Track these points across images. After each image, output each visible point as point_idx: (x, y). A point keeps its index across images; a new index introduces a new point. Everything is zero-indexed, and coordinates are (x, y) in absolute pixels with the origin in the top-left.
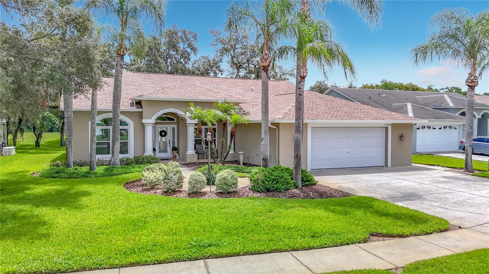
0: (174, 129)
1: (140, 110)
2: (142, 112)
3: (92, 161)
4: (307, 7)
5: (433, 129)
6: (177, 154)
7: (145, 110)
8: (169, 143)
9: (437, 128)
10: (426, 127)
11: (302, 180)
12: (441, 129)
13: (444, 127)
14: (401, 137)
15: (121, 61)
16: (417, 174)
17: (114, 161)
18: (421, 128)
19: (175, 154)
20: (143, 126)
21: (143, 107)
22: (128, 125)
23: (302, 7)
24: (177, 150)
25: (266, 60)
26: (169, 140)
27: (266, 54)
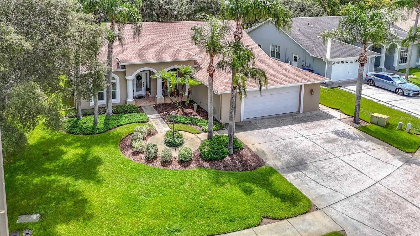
0: (146, 74)
1: (125, 70)
2: (125, 71)
3: (95, 117)
4: (240, 31)
5: (346, 63)
6: (149, 94)
7: (127, 70)
8: (144, 84)
9: (349, 62)
10: (340, 62)
11: (233, 148)
12: (352, 62)
13: (355, 61)
14: (311, 91)
15: (112, 44)
16: (319, 125)
17: (108, 112)
18: (336, 63)
19: (148, 93)
20: (126, 81)
21: (126, 68)
22: (115, 79)
23: (237, 31)
24: (149, 90)
25: (211, 70)
26: (144, 83)
27: (211, 65)
